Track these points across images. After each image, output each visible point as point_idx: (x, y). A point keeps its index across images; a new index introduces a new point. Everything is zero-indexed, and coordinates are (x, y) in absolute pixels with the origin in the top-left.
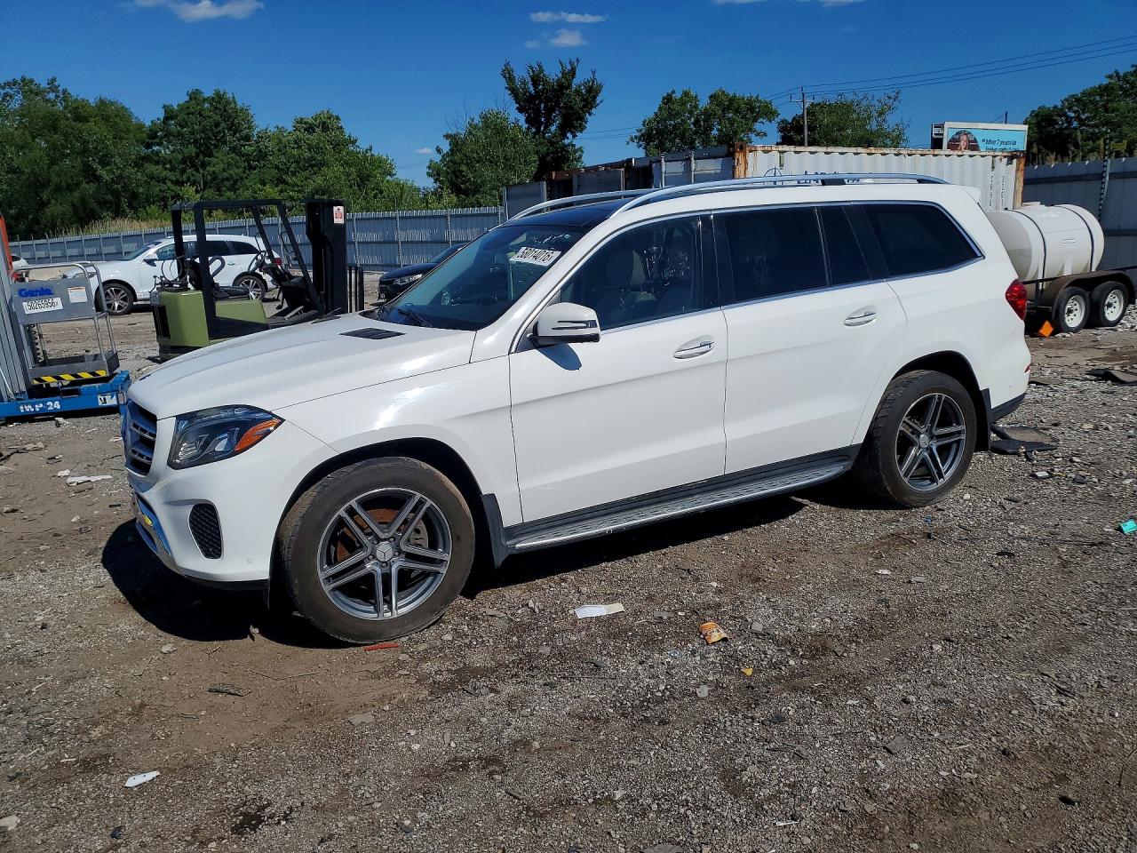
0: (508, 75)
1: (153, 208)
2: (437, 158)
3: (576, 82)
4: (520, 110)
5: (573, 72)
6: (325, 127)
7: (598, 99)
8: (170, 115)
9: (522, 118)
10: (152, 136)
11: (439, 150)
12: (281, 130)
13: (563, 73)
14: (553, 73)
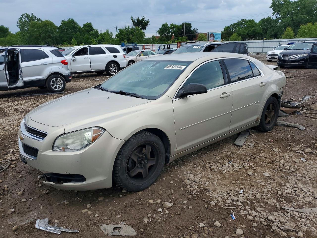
0: (132, 18)
5: (144, 19)
7: (149, 24)
9: (134, 26)
10: (60, 28)
11: (117, 32)
12: (82, 26)
13: (142, 18)
14: (140, 18)
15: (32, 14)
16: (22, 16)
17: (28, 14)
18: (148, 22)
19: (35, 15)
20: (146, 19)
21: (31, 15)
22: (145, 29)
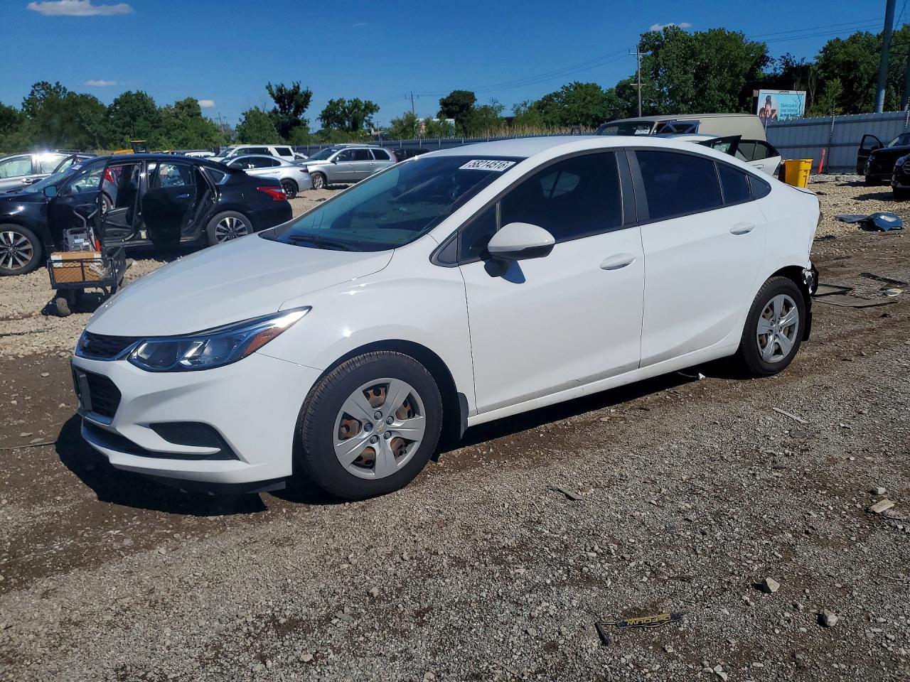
0: (269, 87)
1: (111, 145)
2: (240, 123)
3: (301, 91)
4: (276, 102)
5: (298, 87)
6: (189, 106)
7: (311, 99)
8: (117, 102)
9: (277, 106)
10: (110, 111)
11: (240, 120)
12: (169, 107)
13: (294, 86)
14: (289, 87)
15: (57, 83)
16: (33, 89)
17: (47, 83)
18: (307, 96)
19: (62, 84)
20: (302, 89)
21: (53, 85)
22: (304, 111)
